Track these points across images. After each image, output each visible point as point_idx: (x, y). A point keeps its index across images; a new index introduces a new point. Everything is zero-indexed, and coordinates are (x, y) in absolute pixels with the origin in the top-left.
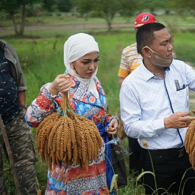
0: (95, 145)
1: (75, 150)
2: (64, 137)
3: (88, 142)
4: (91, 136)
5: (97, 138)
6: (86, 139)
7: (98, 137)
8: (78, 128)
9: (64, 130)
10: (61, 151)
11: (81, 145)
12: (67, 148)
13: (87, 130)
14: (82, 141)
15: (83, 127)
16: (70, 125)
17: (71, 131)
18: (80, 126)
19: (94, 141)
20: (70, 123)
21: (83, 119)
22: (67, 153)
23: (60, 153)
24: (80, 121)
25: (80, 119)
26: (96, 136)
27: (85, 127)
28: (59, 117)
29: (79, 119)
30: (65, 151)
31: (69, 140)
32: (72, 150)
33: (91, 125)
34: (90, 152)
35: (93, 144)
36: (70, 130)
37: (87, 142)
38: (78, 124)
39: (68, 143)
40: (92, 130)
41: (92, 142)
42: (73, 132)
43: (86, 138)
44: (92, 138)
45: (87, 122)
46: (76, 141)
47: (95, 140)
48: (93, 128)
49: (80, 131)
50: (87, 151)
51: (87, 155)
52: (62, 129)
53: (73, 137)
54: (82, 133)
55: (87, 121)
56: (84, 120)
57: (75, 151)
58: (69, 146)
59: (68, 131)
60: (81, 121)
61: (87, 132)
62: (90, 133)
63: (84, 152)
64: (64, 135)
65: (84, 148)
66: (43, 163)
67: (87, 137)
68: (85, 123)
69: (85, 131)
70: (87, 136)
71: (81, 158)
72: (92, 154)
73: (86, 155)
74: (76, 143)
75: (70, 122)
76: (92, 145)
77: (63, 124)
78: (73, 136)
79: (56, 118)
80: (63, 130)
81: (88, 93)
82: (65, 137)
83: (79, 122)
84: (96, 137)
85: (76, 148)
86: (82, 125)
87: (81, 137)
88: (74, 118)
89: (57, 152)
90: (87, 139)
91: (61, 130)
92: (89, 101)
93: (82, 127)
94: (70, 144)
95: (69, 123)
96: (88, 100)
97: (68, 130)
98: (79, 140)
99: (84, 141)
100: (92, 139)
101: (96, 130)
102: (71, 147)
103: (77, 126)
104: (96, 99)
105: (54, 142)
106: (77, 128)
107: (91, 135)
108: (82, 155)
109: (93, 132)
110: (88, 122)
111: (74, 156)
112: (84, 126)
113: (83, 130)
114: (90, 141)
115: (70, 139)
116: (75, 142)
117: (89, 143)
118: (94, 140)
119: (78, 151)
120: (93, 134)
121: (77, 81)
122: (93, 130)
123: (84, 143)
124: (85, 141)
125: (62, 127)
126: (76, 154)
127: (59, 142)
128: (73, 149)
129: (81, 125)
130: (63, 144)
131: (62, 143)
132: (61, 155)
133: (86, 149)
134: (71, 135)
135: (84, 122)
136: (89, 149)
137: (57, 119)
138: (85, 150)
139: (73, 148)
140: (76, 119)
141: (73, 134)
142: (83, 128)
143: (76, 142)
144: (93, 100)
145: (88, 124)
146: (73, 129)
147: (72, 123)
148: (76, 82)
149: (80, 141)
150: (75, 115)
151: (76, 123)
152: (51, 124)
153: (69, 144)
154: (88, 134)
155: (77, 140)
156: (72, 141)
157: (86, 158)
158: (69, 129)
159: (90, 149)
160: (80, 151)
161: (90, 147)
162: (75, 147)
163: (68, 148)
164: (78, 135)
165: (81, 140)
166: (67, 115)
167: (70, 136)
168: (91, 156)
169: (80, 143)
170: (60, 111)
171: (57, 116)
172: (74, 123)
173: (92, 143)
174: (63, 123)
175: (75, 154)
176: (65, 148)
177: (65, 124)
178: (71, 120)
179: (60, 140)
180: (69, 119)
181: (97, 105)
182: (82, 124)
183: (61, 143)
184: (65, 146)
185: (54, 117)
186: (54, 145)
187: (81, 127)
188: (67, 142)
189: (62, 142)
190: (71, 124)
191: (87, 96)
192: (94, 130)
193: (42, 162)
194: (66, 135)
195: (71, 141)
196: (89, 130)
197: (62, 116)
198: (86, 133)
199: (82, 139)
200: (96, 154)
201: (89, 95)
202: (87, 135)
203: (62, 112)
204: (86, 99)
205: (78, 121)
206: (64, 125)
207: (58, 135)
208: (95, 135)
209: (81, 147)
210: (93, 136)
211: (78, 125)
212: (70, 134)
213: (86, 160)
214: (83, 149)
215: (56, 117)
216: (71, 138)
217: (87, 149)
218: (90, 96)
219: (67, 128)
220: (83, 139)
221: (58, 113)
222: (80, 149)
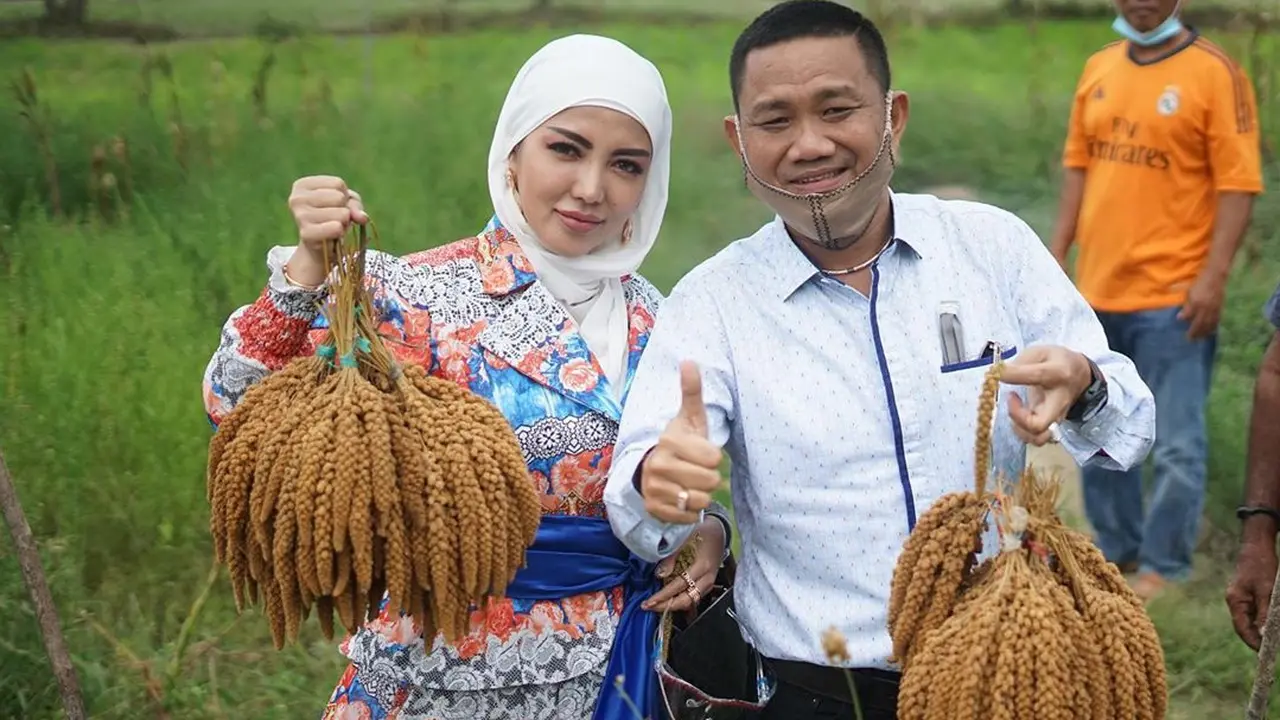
0: (497, 519)
1: (395, 545)
2: (335, 478)
3: (460, 504)
4: (478, 476)
5: (510, 485)
6: (449, 489)
7: (517, 484)
8: (410, 433)
9: (336, 444)
10: (318, 549)
11: (428, 520)
12: (347, 531)
13: (456, 445)
14: (431, 500)
15: (440, 430)
16: (368, 417)
17: (372, 448)
18: (424, 422)
19: (496, 499)
20: (371, 411)
21: (442, 389)
22: (352, 561)
23: (313, 556)
24: (423, 400)
25: (427, 388)
26: (504, 474)
27: (448, 429)
28: (318, 380)
29: (421, 389)
30: (339, 547)
31: (363, 495)
32: (379, 546)
33: (482, 421)
34: (471, 554)
35: (488, 516)
36: (368, 445)
37: (455, 507)
38: (414, 413)
39: (354, 509)
40: (482, 446)
41: (483, 506)
42: (381, 454)
43: (450, 485)
44: (485, 484)
45: (462, 405)
46: (396, 498)
47: (500, 495)
48: (491, 434)
49: (422, 450)
50: (457, 550)
51: (455, 569)
52: (326, 440)
53: (382, 478)
54: (431, 461)
55: (462, 400)
56: (444, 396)
57: (397, 547)
58: (358, 521)
59: (353, 450)
60: (429, 401)
61: (458, 453)
62: (474, 459)
63: (438, 557)
64: (333, 470)
65: (441, 534)
66: (242, 608)
67: (457, 482)
68: (452, 408)
69: (449, 447)
70: (455, 476)
71: (428, 588)
72: (479, 569)
73: (450, 569)
74: (398, 506)
75: (370, 404)
76: (483, 520)
77: (334, 416)
78: (382, 473)
79: (304, 384)
80: (330, 446)
81: (565, 337)
82: (339, 478)
83: (418, 403)
84: (502, 478)
85: (397, 534)
86: (435, 419)
87: (426, 480)
88: (392, 388)
89: (301, 554)
90: (459, 490)
91: (320, 443)
92: (556, 378)
93: (432, 432)
94: (365, 511)
95: (366, 406)
96: (556, 372)
97: (353, 445)
98: (412, 496)
99: (439, 498)
100: (482, 488)
101: (505, 444)
102: (374, 528)
103: (407, 425)
104: (603, 379)
105: (285, 503)
106: (403, 435)
107: (480, 469)
108: (430, 569)
109: (487, 456)
110: (467, 402)
111: (388, 573)
112: (440, 426)
113: (438, 446)
114: (472, 497)
115: (365, 487)
116: (393, 506)
117: (465, 511)
118: (491, 496)
119: (412, 551)
120: (488, 466)
121: (522, 272)
122: (489, 443)
123: (439, 508)
124: (445, 498)
125: (326, 429)
126: (399, 566)
127: (308, 502)
128: (384, 540)
129: (430, 421)
130: (330, 511)
131: (321, 510)
132: (319, 566)
133: (451, 543)
134: (369, 468)
135: (447, 406)
136: (467, 539)
137: (307, 388)
138: (444, 545)
139: (382, 532)
140: (402, 388)
141: (383, 463)
142: (436, 436)
143: (401, 503)
144: (581, 379)
145: (467, 417)
146: (380, 437)
147: (378, 408)
148: (519, 273)
149: (420, 501)
150: (399, 371)
151: (403, 410)
152: (277, 413)
153: (360, 515)
154: (462, 466)
155: (406, 493)
156: (377, 496)
157: (451, 586)
158: (365, 439)
159: (469, 540)
160: (420, 548)
161: (469, 532)
162: (396, 530)
163: (353, 533)
164: (411, 467)
165: (425, 496)
166: (355, 369)
167: (365, 472)
168: (479, 576)
169: (422, 508)
170: (326, 349)
171: (311, 375)
172: (394, 407)
173: (481, 512)
174: (334, 408)
175: (393, 563)
176: (338, 536)
177: (342, 414)
178: (373, 395)
179: (316, 495)
180: (365, 387)
181: (595, 405)
182: (435, 412)
183: (316, 508)
184: (336, 521)
185: (296, 377)
186: (284, 518)
187: (425, 427)
188: (351, 504)
189: (322, 504)
190: (375, 414)
191: (555, 355)
192: (497, 447)
193: (237, 603)
194: (342, 467)
195: (373, 498)
196: (468, 443)
197: (333, 371)
198: (450, 462)
199: (428, 490)
200: (503, 569)
201: (566, 346)
202: (454, 468)
203: (332, 356)
204: (544, 366)
205: (413, 398)
206: (336, 420)
207: (305, 467)
208: (497, 471)
209: (427, 529)
210: (486, 475)
211: (413, 421)
212: (366, 463)
213: (451, 596)
214: (434, 540)
215: (306, 379)
216: (371, 483)
217: (458, 540)
218: (570, 355)
219: (349, 432)
220: (433, 487)
221: (317, 360)
222: (420, 539)
